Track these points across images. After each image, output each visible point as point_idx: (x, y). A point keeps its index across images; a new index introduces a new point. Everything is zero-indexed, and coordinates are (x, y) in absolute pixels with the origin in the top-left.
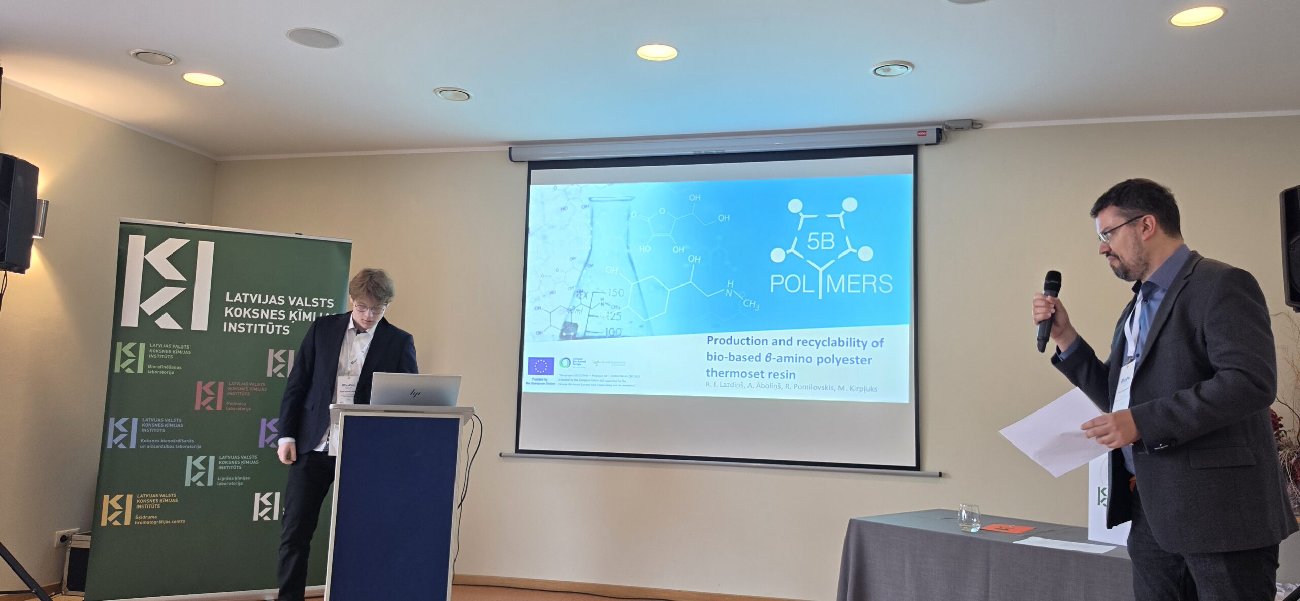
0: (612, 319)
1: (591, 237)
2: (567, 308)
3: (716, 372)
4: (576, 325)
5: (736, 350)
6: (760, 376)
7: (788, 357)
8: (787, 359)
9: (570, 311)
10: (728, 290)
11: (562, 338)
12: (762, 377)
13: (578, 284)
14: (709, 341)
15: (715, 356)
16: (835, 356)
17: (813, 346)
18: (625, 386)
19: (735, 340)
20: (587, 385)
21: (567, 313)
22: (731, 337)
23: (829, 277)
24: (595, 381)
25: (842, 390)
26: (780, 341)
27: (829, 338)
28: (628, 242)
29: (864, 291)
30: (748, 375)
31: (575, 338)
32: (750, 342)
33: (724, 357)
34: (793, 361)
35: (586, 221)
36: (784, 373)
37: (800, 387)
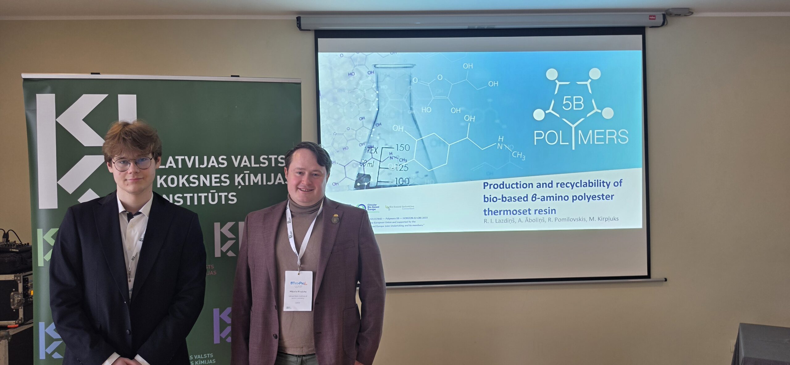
0: (400, 170)
1: (377, 99)
2: (359, 161)
3: (491, 211)
4: (369, 177)
5: (508, 193)
6: (528, 213)
8: (549, 198)
9: (363, 164)
10: (499, 144)
11: (356, 187)
12: (530, 214)
13: (368, 141)
14: (485, 186)
15: (490, 198)
16: (586, 195)
17: (569, 187)
18: (415, 225)
19: (506, 184)
21: (360, 166)
22: (503, 182)
24: (388, 223)
25: (592, 220)
26: (543, 184)
27: (581, 181)
28: (411, 104)
29: (607, 143)
30: (518, 213)
32: (519, 186)
33: (498, 199)
34: (553, 200)
35: (373, 85)
36: (546, 210)
37: (560, 220)
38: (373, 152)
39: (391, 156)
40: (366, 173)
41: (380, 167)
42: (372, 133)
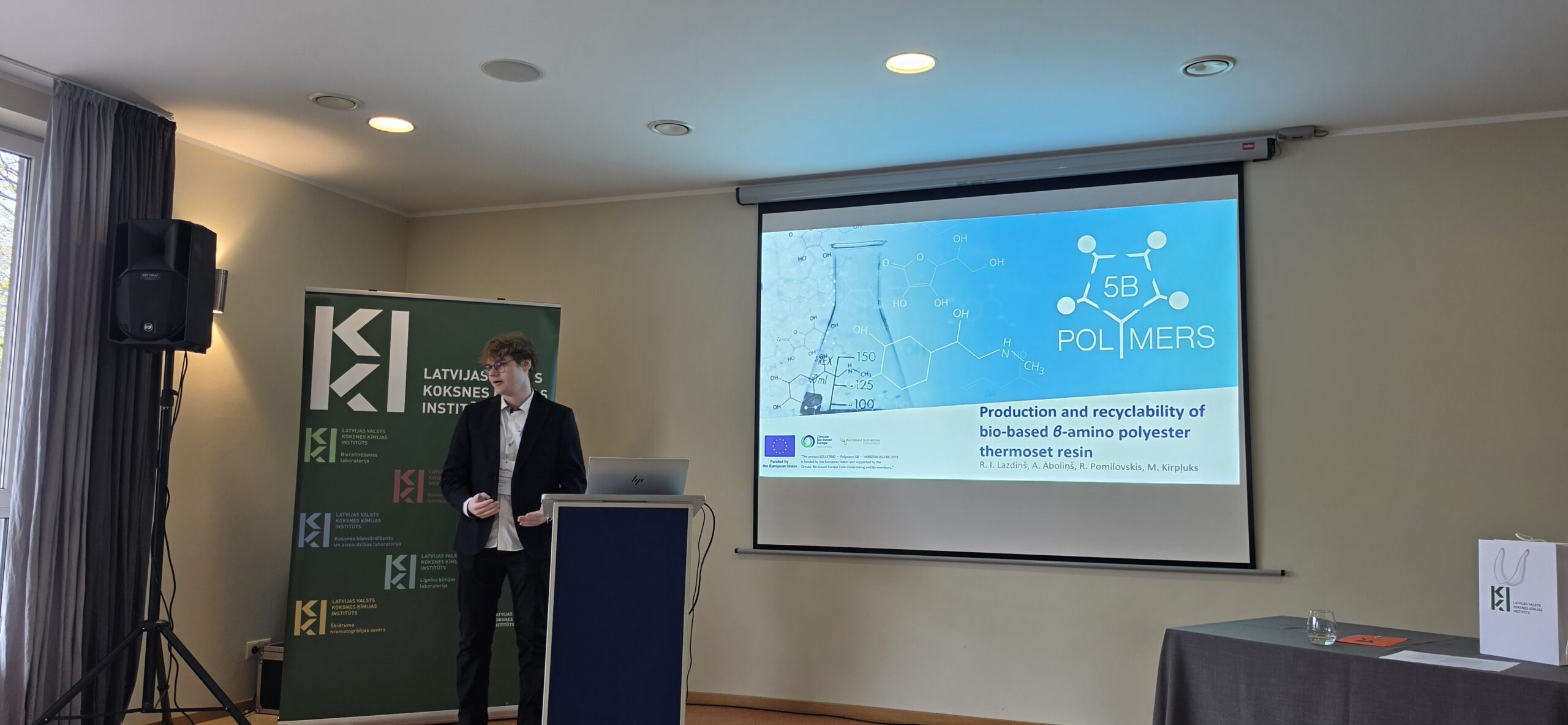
2: (808, 376)
3: (992, 450)
5: (1016, 423)
6: (1047, 454)
7: (1082, 430)
8: (1081, 433)
9: (812, 380)
10: (1004, 350)
11: (804, 412)
13: (820, 348)
14: (982, 413)
15: (990, 430)
16: (1142, 429)
17: (1114, 416)
18: (880, 468)
19: (1014, 410)
20: (835, 467)
21: (809, 383)
22: (1010, 407)
23: (1132, 330)
24: (844, 462)
25: (1152, 470)
27: (1134, 407)
28: (878, 295)
29: (1178, 347)
30: (1032, 454)
31: (818, 412)
32: (1033, 413)
33: (1001, 431)
34: (1088, 436)
35: (829, 272)
36: (1077, 450)
37: (1099, 467)
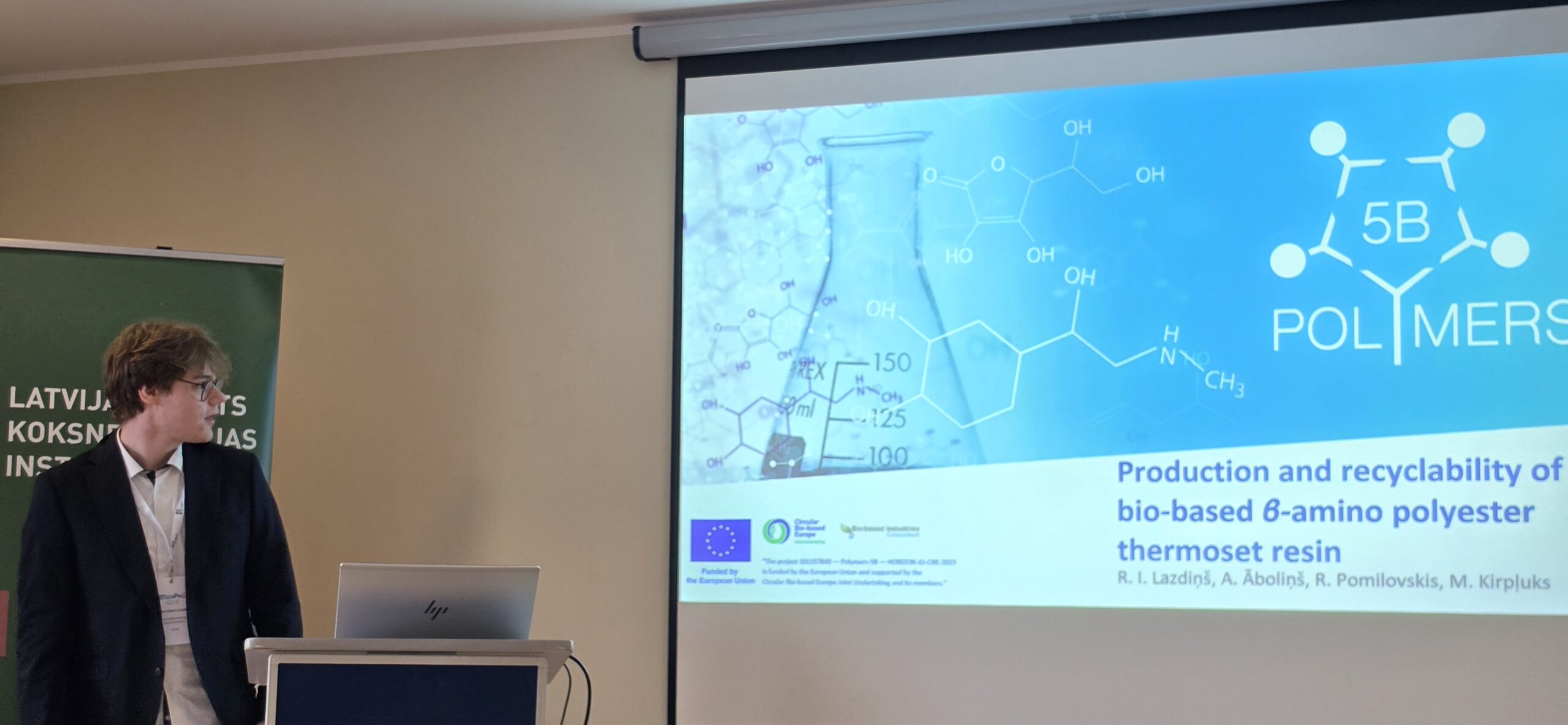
0: (884, 425)
1: (828, 232)
2: (777, 399)
3: (1141, 548)
4: (800, 443)
5: (1191, 494)
6: (1251, 556)
7: (1319, 508)
8: (1318, 513)
9: (785, 409)
10: (1164, 349)
11: (768, 473)
12: (1258, 559)
13: (802, 345)
14: (1122, 474)
15: (1139, 509)
16: (1439, 504)
17: (1383, 479)
18: (921, 584)
19: (1186, 469)
20: (830, 583)
21: (777, 414)
22: (1177, 462)
23: (1419, 309)
24: (847, 573)
25: (1458, 586)
26: (1300, 469)
27: (1422, 461)
29: (1508, 342)
30: (1221, 555)
31: (798, 472)
32: (1224, 474)
33: (1160, 511)
34: (1333, 519)
35: (817, 194)
36: (1311, 548)
37: (1353, 582)
38: (813, 374)
39: (860, 385)
40: (794, 433)
41: (832, 415)
42: (813, 324)
